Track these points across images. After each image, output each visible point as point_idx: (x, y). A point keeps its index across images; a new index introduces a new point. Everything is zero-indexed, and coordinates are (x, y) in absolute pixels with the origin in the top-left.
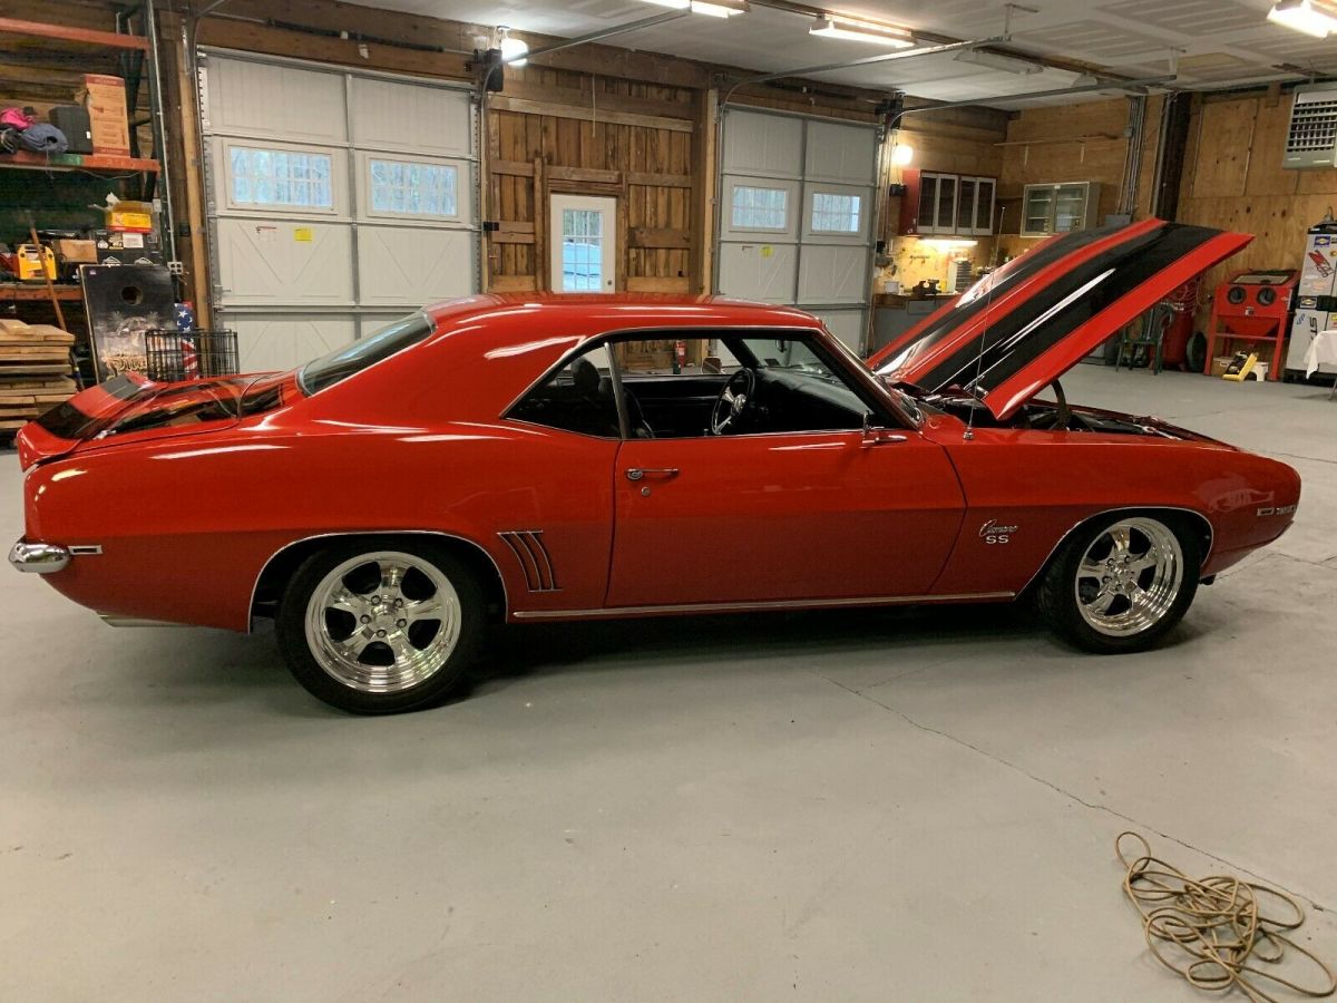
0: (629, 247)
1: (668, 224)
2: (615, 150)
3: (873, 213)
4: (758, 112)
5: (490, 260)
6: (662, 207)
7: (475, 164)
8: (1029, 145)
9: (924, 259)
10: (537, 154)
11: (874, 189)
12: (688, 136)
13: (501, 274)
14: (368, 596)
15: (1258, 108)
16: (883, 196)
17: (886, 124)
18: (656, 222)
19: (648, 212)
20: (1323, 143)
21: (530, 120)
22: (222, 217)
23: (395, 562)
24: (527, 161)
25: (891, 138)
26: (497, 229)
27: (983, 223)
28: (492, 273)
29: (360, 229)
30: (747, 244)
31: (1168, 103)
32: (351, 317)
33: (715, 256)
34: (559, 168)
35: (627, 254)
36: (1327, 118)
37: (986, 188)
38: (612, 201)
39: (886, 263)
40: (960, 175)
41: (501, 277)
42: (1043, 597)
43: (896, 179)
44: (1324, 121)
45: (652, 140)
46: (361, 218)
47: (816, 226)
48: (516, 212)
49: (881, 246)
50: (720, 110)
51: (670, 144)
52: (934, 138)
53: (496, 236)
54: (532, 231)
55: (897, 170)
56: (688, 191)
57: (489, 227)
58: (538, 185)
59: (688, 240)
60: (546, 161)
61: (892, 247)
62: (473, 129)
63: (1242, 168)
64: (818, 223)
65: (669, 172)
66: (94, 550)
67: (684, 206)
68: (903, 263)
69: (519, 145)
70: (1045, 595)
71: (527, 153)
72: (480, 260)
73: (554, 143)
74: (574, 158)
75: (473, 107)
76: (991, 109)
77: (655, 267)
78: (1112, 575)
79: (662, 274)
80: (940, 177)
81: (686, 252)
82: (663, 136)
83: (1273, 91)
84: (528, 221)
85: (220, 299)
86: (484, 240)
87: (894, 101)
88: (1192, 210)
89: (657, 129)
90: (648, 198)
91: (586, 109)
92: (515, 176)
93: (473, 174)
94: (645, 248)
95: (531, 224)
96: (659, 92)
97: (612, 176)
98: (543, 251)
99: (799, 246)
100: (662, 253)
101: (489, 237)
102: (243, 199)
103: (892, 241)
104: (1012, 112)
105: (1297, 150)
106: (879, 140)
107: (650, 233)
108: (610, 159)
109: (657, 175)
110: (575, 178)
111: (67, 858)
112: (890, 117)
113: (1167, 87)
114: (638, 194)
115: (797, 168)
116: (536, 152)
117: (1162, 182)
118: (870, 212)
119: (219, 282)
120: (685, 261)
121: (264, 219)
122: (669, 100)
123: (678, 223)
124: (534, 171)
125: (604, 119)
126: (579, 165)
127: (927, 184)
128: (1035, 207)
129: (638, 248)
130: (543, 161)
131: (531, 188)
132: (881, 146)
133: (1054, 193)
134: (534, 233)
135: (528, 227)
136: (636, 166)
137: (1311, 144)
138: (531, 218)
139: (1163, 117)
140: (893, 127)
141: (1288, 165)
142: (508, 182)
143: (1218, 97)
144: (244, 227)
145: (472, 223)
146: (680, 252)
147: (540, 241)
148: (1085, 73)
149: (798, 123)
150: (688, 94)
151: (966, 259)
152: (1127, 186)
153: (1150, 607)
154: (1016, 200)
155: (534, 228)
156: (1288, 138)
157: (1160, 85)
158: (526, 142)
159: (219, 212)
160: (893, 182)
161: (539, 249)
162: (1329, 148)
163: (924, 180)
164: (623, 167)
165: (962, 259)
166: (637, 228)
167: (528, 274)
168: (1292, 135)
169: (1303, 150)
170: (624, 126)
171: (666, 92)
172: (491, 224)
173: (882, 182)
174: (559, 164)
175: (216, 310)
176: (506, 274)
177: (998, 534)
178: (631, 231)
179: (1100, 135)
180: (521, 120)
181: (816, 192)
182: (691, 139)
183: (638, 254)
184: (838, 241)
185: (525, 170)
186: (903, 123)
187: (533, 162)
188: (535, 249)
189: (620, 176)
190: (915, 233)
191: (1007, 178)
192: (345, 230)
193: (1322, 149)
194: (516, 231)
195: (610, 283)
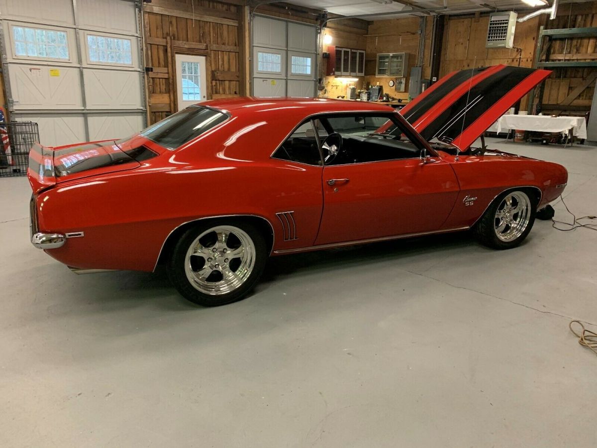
0: (212, 80)
1: (229, 69)
2: (204, 33)
3: (316, 65)
4: (267, 17)
5: (149, 86)
6: (226, 61)
7: (139, 39)
8: (378, 36)
9: (337, 87)
10: (168, 34)
11: (317, 55)
12: (236, 28)
13: (153, 93)
14: (211, 248)
15: (471, 23)
16: (320, 58)
17: (320, 25)
18: (224, 68)
19: (220, 64)
20: (501, 37)
21: (164, 18)
22: (10, 63)
23: (224, 230)
24: (163, 38)
25: (322, 31)
26: (152, 71)
27: (361, 71)
28: (150, 92)
29: (84, 70)
30: (265, 79)
31: (435, 19)
32: (82, 115)
33: (251, 84)
34: (179, 42)
35: (212, 83)
36: (503, 27)
37: (361, 55)
38: (203, 58)
39: (322, 88)
40: (351, 49)
41: (153, 94)
42: (480, 227)
43: (325, 50)
44: (501, 28)
45: (220, 29)
46: (84, 65)
47: (293, 71)
48: (159, 63)
49: (320, 80)
50: (251, 16)
51: (228, 32)
52: (340, 32)
53: (151, 74)
54: (166, 72)
55: (326, 46)
56: (237, 54)
57: (148, 70)
58: (169, 50)
59: (238, 77)
60: (172, 38)
61: (324, 81)
62: (138, 22)
63: (465, 47)
64: (294, 70)
65: (228, 44)
66: (80, 234)
67: (236, 61)
68: (329, 88)
69: (159, 30)
70: (482, 227)
71: (163, 34)
72: (144, 86)
73: (175, 29)
74: (185, 36)
75: (137, 9)
76: (362, 20)
77: (224, 90)
78: (505, 216)
79: (227, 93)
80: (343, 50)
81: (237, 82)
82: (225, 27)
83: (477, 15)
84: (165, 67)
85: (12, 106)
86: (146, 76)
87: (324, 15)
88: (446, 65)
89: (222, 24)
90: (220, 57)
91: (189, 13)
92: (158, 45)
93: (139, 43)
94: (219, 80)
95: (166, 69)
96: (222, 7)
97: (203, 46)
98: (173, 82)
99: (287, 80)
100: (227, 83)
101: (148, 74)
102: (21, 54)
103: (324, 78)
104: (370, 21)
105: (491, 40)
106: (318, 32)
107: (221, 73)
108: (201, 38)
109: (223, 46)
110: (186, 46)
111: (110, 396)
112: (322, 22)
113: (436, 13)
114: (215, 55)
115: (284, 44)
116: (167, 34)
117: (434, 53)
118: (315, 65)
119: (11, 97)
120: (238, 88)
121: (33, 65)
122: (227, 10)
123: (233, 69)
124: (167, 43)
125: (198, 18)
126: (188, 41)
127: (338, 53)
128: (382, 64)
129: (216, 80)
130: (171, 38)
131: (166, 51)
132: (319, 35)
133: (390, 58)
134: (168, 73)
135: (165, 70)
136: (213, 41)
137: (496, 38)
138: (166, 66)
139: (433, 26)
140: (324, 27)
141: (489, 47)
142: (154, 47)
143: (456, 17)
144: (23, 69)
145: (139, 68)
146: (235, 82)
147: (171, 77)
148: (407, 5)
149: (284, 24)
150: (236, 8)
151: (354, 87)
152: (420, 54)
153: (517, 228)
154: (373, 61)
155: (168, 70)
156: (488, 35)
157: (434, 11)
158: (162, 28)
159: (9, 60)
160: (324, 52)
161: (171, 81)
162: (504, 40)
163: (337, 51)
164: (208, 42)
165: (352, 87)
166: (215, 71)
167: (166, 93)
168: (489, 34)
169: (494, 40)
170: (207, 22)
171: (225, 7)
172: (149, 68)
173: (319, 51)
174: (178, 40)
175: (11, 112)
176: (155, 93)
177: (470, 201)
178: (213, 72)
179: (408, 32)
180: (159, 18)
181: (293, 56)
182: (238, 29)
183: (216, 83)
184: (302, 78)
185: (162, 42)
186: (328, 24)
187: (166, 38)
188: (169, 80)
189: (207, 46)
190: (333, 75)
191: (369, 51)
192: (77, 71)
193: (501, 40)
194: (160, 72)
195: (204, 97)
